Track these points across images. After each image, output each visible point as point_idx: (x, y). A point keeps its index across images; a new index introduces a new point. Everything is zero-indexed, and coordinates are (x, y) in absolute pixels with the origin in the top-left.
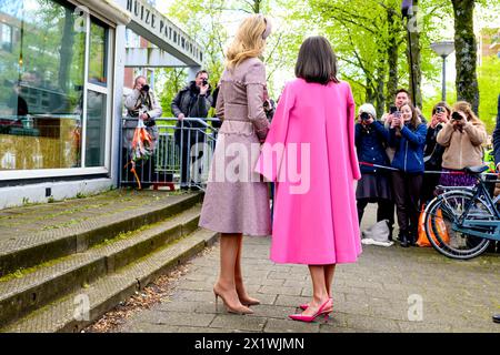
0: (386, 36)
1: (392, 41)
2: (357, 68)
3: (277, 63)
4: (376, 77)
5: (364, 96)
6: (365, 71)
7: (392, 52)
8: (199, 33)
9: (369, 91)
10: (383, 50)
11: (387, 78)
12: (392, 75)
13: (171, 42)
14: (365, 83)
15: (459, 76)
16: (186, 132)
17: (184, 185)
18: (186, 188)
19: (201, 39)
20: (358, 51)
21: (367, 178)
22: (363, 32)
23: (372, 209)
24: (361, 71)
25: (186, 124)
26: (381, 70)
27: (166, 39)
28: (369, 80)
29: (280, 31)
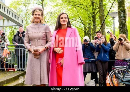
0: (91, 11)
1: (94, 13)
2: (81, 24)
3: (50, 23)
4: (88, 27)
5: (83, 34)
6: (84, 24)
7: (94, 17)
8: (21, 13)
9: (85, 32)
10: (90, 16)
11: (92, 27)
12: (94, 25)
13: (11, 17)
14: (84, 29)
15: (120, 25)
16: (18, 50)
17: (18, 69)
18: (19, 70)
19: (22, 15)
20: (81, 17)
22: (82, 10)
23: (89, 76)
24: (82, 25)
25: (18, 47)
26: (90, 24)
27: (10, 16)
28: (85, 28)
29: (51, 11)
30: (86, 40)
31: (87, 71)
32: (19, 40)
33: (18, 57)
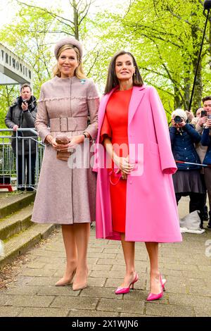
0: (191, 49)
1: (196, 53)
2: (166, 79)
3: (95, 77)
4: (183, 86)
5: (172, 103)
6: (173, 81)
8: (27, 54)
9: (177, 99)
10: (188, 62)
13: (3, 63)
14: (173, 92)
16: (20, 141)
17: (20, 187)
18: (23, 189)
19: (29, 59)
20: (166, 64)
21: (181, 176)
22: (170, 47)
24: (170, 82)
25: (20, 133)
26: (187, 79)
28: (176, 89)
29: (97, 49)
30: (178, 119)
31: (181, 190)
32: (21, 117)
33: (20, 157)
